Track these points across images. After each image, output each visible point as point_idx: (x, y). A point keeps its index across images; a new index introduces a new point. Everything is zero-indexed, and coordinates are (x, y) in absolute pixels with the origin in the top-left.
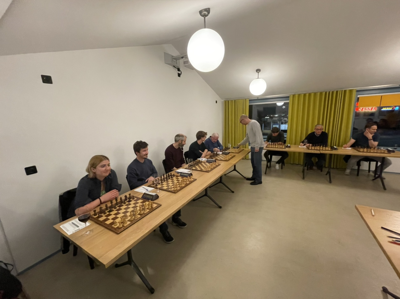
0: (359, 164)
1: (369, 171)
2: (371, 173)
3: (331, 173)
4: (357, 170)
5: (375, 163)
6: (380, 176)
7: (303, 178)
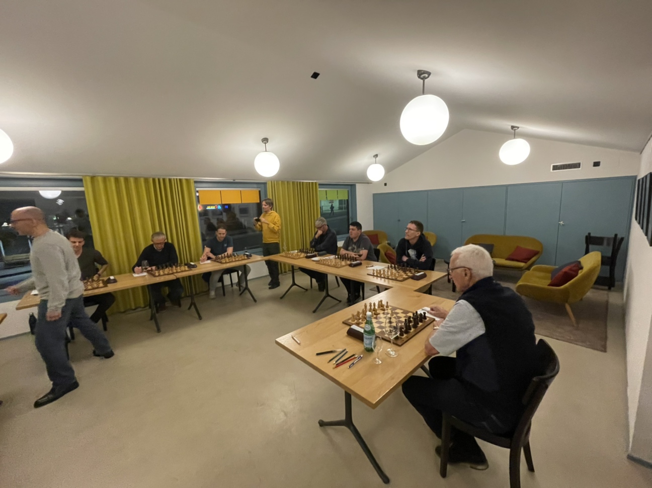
0: (221, 280)
1: (232, 284)
2: (235, 287)
3: (196, 304)
4: (222, 289)
5: (236, 273)
6: (247, 288)
7: (159, 330)
